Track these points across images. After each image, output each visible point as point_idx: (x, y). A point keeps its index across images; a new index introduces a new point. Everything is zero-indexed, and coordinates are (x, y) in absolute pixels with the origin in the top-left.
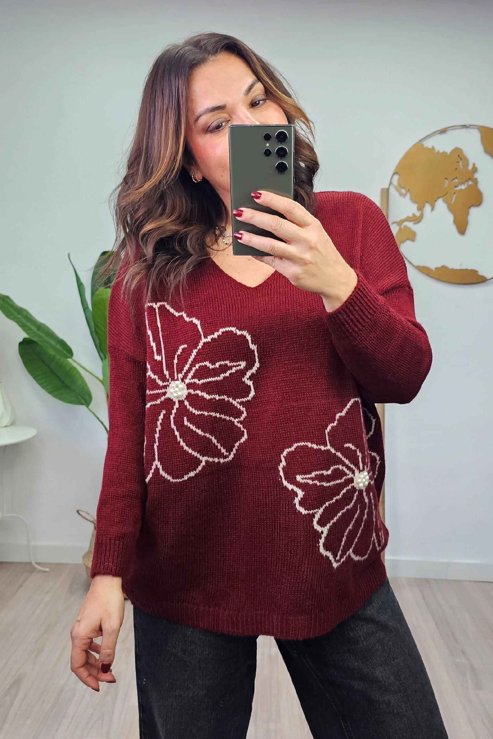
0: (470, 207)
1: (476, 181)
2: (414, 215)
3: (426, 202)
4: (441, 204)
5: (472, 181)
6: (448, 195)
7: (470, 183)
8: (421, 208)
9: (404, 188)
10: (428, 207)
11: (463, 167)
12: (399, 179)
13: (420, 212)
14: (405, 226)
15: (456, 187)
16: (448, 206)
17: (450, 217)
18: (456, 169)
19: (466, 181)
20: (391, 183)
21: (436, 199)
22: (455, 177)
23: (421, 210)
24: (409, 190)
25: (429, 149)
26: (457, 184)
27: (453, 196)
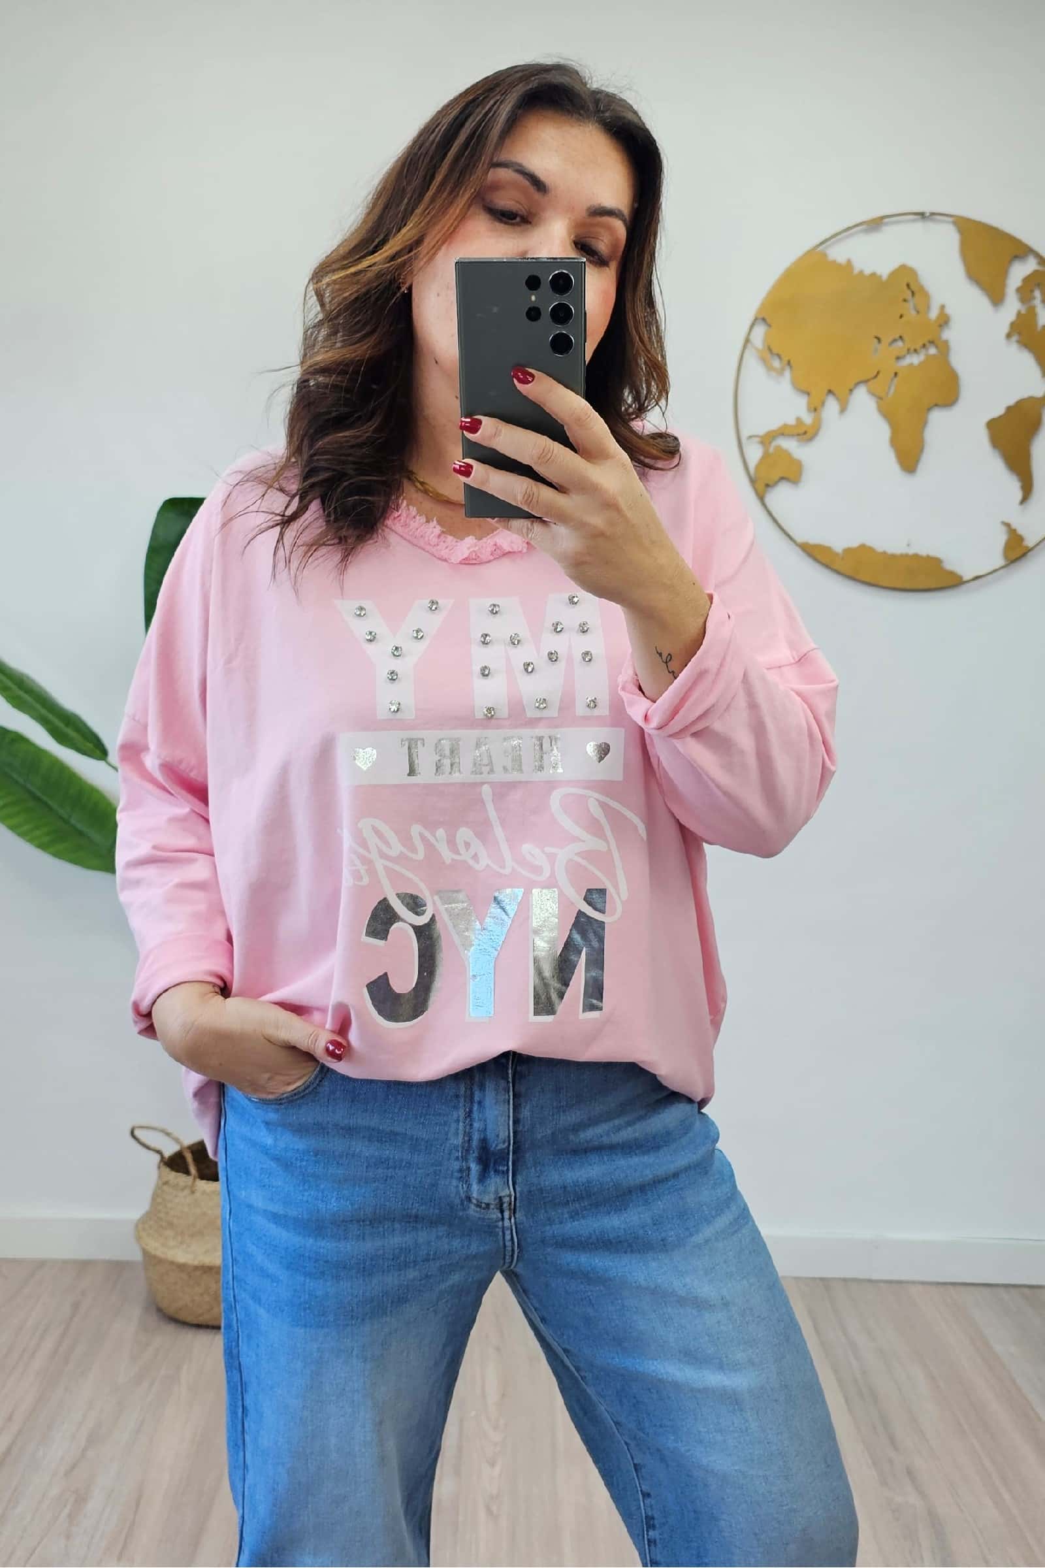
0: (929, 409)
1: (944, 349)
2: (799, 420)
3: (830, 392)
4: (862, 399)
5: (937, 347)
6: (881, 375)
7: (932, 351)
8: (815, 408)
9: (779, 356)
10: (832, 405)
11: (918, 312)
12: (767, 337)
13: (813, 415)
14: (779, 448)
15: (898, 358)
16: (877, 402)
17: (883, 431)
18: (901, 316)
19: (924, 346)
20: (747, 341)
21: (851, 386)
22: (897, 336)
23: (815, 410)
24: (789, 363)
25: (840, 265)
26: (903, 353)
27: (892, 380)
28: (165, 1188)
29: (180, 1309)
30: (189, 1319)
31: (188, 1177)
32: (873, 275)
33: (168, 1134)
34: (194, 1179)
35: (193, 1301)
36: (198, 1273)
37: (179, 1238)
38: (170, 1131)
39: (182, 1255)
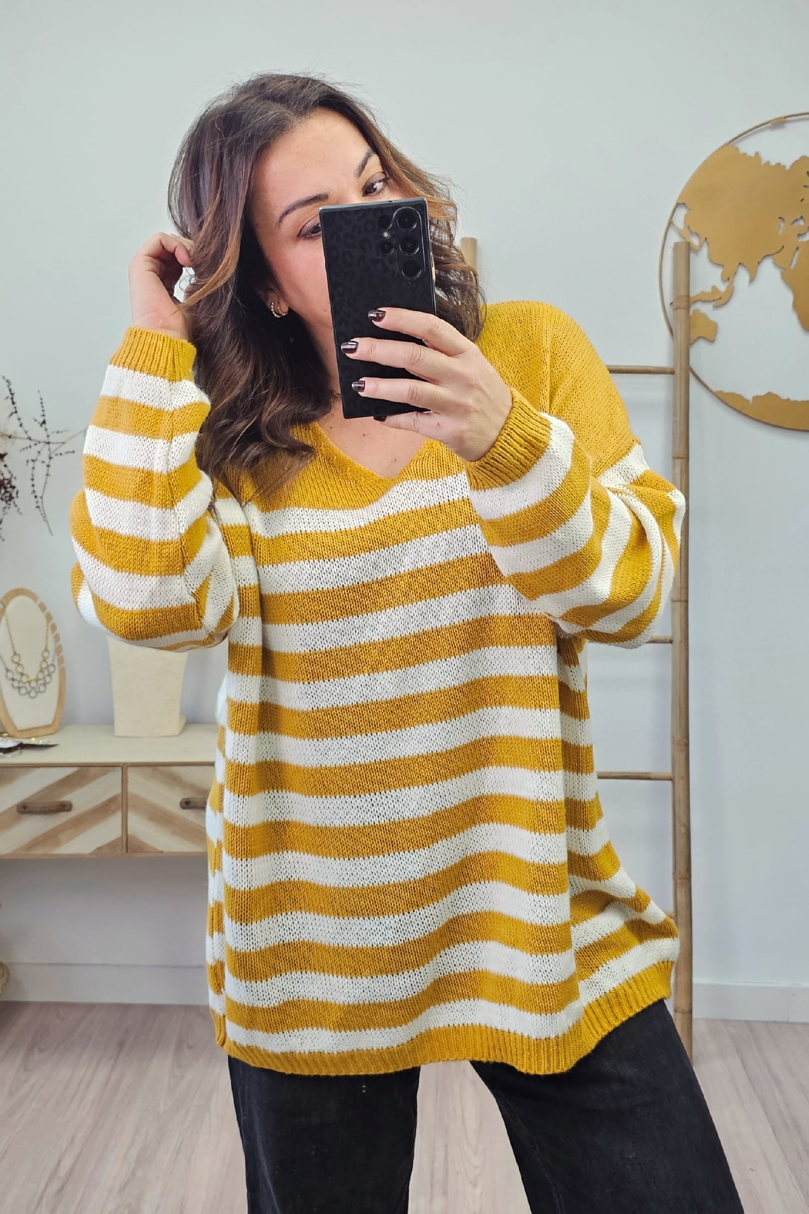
2: (714, 288)
3: (740, 264)
6: (783, 250)
8: (728, 278)
9: (697, 234)
10: (743, 276)
13: (727, 284)
14: (697, 312)
15: (799, 235)
16: (782, 273)
17: (787, 297)
18: (802, 200)
20: (670, 223)
21: (760, 260)
22: (799, 217)
23: (729, 279)
24: (706, 239)
25: (750, 157)
26: (803, 232)
27: (794, 253)
32: (779, 164)
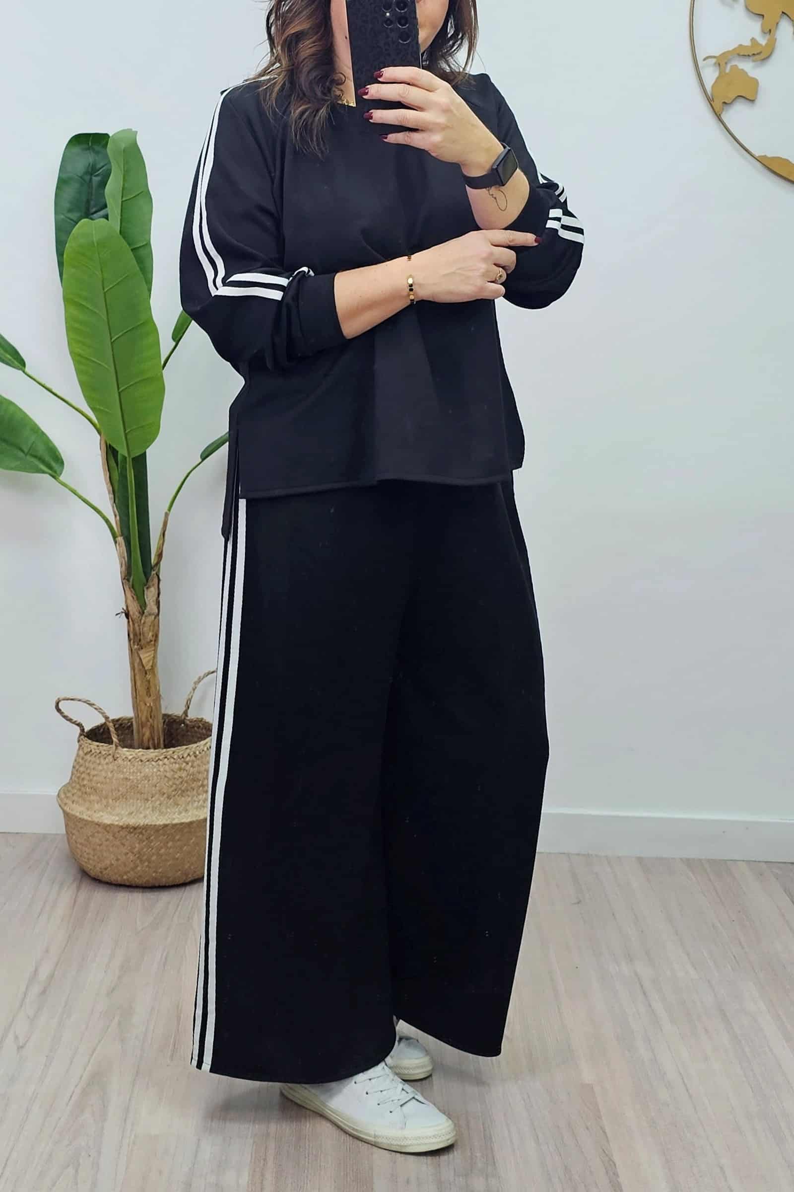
10: (785, 27)
28: (88, 757)
29: (106, 869)
30: (115, 878)
31: (111, 746)
33: (91, 705)
34: (116, 746)
35: (117, 860)
36: (121, 833)
37: (104, 802)
38: (92, 702)
39: (107, 819)
